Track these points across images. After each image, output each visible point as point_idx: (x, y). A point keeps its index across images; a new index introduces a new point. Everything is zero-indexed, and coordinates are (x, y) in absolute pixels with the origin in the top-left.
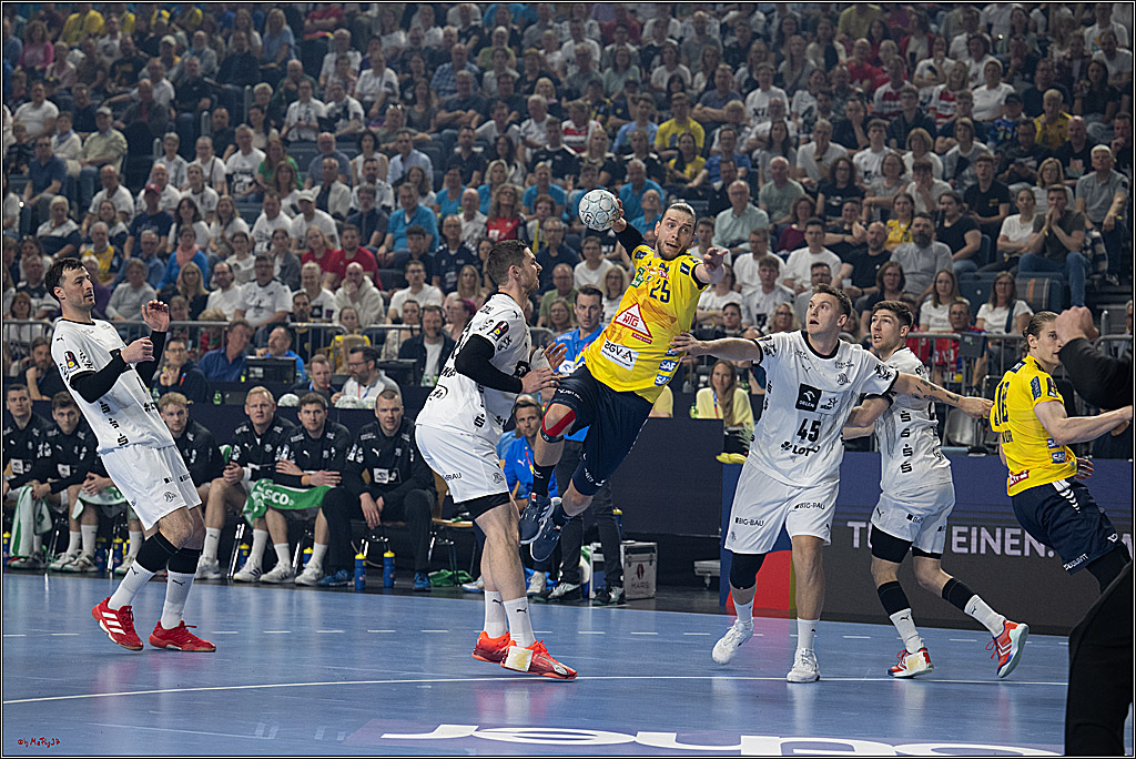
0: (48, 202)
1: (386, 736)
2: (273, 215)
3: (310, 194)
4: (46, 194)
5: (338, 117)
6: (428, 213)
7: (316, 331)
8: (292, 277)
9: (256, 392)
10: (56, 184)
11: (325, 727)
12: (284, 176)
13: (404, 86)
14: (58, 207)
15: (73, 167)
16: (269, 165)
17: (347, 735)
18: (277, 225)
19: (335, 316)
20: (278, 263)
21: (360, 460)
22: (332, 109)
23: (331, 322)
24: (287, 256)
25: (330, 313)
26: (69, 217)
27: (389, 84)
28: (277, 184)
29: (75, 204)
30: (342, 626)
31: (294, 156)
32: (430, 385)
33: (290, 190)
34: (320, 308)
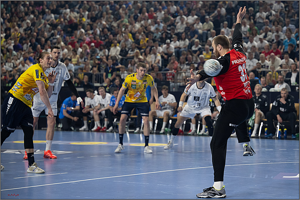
0: (194, 41)
1: (284, 177)
2: (252, 42)
3: (261, 36)
4: (194, 39)
5: (269, 16)
6: (294, 40)
8: (257, 57)
9: (257, 86)
10: (196, 36)
11: (268, 175)
12: (254, 32)
13: (285, 7)
14: (197, 42)
15: (200, 31)
16: (250, 29)
17: (274, 177)
18: (253, 44)
19: (269, 68)
20: (254, 54)
21: (276, 105)
22: (268, 14)
23: (268, 69)
24: (256, 53)
25: (268, 67)
26: (200, 44)
27: (282, 7)
28: (253, 34)
29: (201, 41)
30: (272, 148)
31: (257, 27)
32: (294, 85)
33: (256, 35)
34: (265, 65)
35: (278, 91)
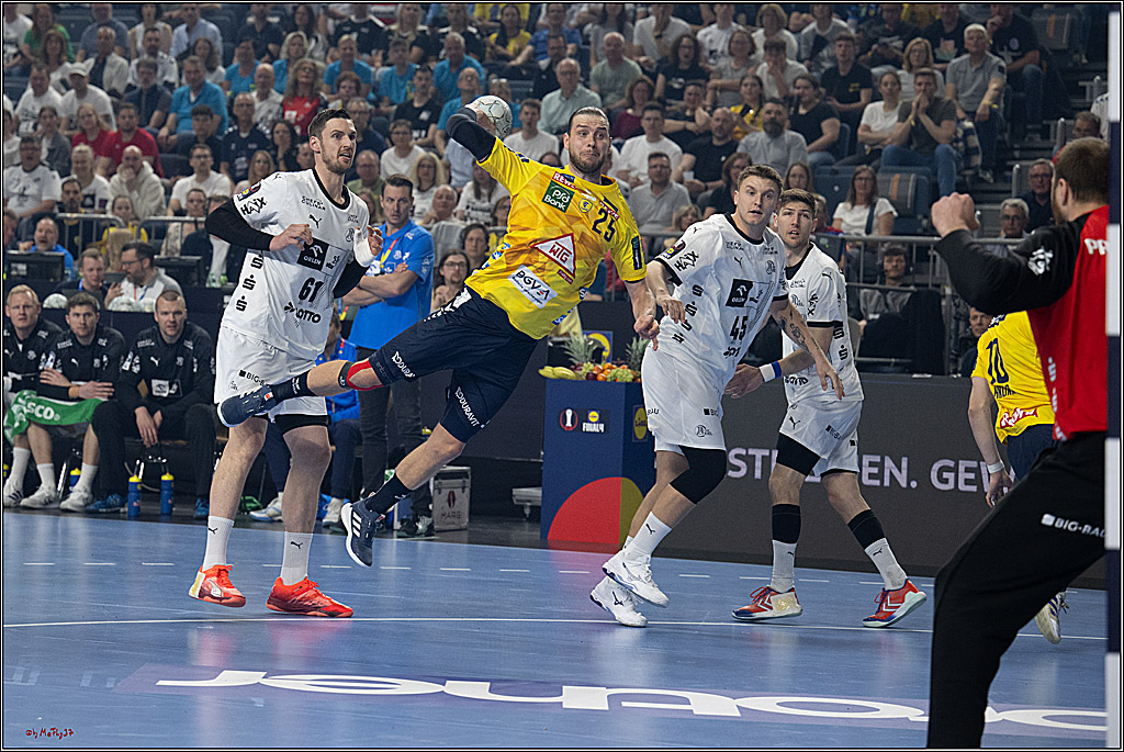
1: (160, 683)
2: (40, 91)
3: (83, 67)
6: (216, 92)
7: (88, 223)
8: (61, 162)
9: (18, 292)
11: (93, 672)
12: (53, 47)
16: (36, 34)
17: (117, 682)
18: (45, 102)
19: (108, 205)
20: (45, 145)
21: (136, 369)
23: (104, 213)
24: (55, 138)
25: (104, 202)
28: (46, 56)
30: (113, 558)
31: (66, 24)
32: (216, 285)
33: (60, 63)
34: (93, 197)
35: (148, 310)
